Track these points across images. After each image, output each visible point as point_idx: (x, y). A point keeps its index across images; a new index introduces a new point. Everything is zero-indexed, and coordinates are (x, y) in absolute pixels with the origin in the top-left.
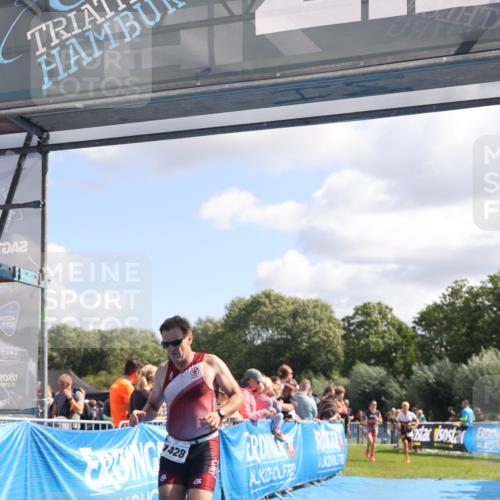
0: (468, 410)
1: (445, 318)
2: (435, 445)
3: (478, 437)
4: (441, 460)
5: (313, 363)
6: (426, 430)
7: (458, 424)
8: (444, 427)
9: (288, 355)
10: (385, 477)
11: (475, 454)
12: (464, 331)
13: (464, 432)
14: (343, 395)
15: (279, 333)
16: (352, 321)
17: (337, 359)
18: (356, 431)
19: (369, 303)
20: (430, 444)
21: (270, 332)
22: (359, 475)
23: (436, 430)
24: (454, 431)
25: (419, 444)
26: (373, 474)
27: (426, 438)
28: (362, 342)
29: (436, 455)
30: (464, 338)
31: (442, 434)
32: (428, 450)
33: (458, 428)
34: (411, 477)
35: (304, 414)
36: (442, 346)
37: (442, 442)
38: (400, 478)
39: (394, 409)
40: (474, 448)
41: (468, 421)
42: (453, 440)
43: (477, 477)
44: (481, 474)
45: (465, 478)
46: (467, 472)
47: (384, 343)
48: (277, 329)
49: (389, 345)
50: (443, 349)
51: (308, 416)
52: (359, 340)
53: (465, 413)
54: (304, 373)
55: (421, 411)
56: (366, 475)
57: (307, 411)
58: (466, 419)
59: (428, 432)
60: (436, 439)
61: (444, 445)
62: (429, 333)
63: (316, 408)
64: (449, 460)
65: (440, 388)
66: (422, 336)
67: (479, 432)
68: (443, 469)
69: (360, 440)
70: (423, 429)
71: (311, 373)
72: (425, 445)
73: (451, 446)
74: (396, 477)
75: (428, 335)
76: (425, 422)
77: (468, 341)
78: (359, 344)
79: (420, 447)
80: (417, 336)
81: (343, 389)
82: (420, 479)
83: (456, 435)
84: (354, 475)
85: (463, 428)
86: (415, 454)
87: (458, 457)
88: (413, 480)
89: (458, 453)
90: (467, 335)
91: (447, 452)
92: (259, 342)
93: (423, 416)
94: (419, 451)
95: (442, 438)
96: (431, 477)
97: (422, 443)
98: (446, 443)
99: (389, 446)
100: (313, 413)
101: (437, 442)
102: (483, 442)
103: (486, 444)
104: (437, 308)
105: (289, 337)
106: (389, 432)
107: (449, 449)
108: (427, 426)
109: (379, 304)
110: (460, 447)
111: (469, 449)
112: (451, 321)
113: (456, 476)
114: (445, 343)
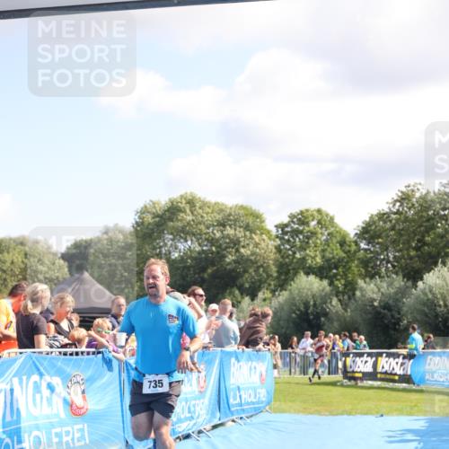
0: (416, 336)
1: (393, 228)
2: (379, 376)
3: (427, 367)
4: (385, 394)
5: (240, 281)
6: (369, 359)
7: (404, 352)
8: (389, 355)
9: (209, 271)
10: (319, 413)
11: (423, 387)
12: (414, 245)
13: (412, 361)
14: (270, 318)
15: (200, 245)
16: (286, 229)
17: (269, 276)
18: (288, 359)
19: (307, 211)
20: (372, 376)
21: (189, 243)
22: (290, 412)
23: (380, 359)
24: (400, 360)
25: (360, 375)
26: (305, 411)
27: (369, 368)
28: (298, 256)
29: (379, 388)
30: (413, 253)
31: (386, 364)
32: (370, 382)
33: (404, 358)
34: (349, 413)
35: (224, 340)
36: (388, 262)
37: (386, 373)
38: (337, 415)
39: (331, 335)
40: (423, 380)
41: (416, 349)
42: (399, 371)
43: (425, 413)
44: (428, 409)
45: (411, 414)
46: (412, 408)
47: (323, 257)
48: (198, 240)
49: (328, 260)
50: (389, 265)
51: (229, 343)
52: (294, 253)
53: (413, 339)
54: (228, 291)
55: (362, 337)
56: (298, 412)
57: (228, 338)
58: (414, 346)
59: (371, 361)
60: (379, 369)
61: (389, 377)
62: (373, 246)
63: (238, 334)
64: (394, 394)
65: (386, 311)
66: (365, 250)
67: (428, 361)
68: (384, 404)
69: (293, 370)
70: (365, 358)
71: (237, 292)
72: (366, 376)
73: (397, 378)
74: (332, 414)
75: (372, 249)
76: (368, 350)
77: (418, 256)
78: (294, 257)
79: (361, 379)
80: (359, 250)
81: (270, 312)
82: (359, 416)
83: (402, 364)
84: (283, 411)
85: (411, 356)
86: (356, 386)
87: (404, 390)
88: (351, 417)
89: (404, 385)
90: (417, 249)
91: (391, 384)
92: (176, 255)
93: (365, 342)
94: (360, 384)
95: (386, 368)
96: (371, 414)
97: (363, 373)
98: (391, 374)
99: (326, 377)
100: (235, 339)
101: (381, 373)
102: (433, 373)
103: (435, 376)
104: (383, 216)
105: (214, 249)
106: (326, 362)
107: (394, 381)
108: (370, 355)
109: (319, 211)
110: (406, 379)
111: (416, 380)
112: (399, 233)
113: (401, 412)
114: (391, 259)
